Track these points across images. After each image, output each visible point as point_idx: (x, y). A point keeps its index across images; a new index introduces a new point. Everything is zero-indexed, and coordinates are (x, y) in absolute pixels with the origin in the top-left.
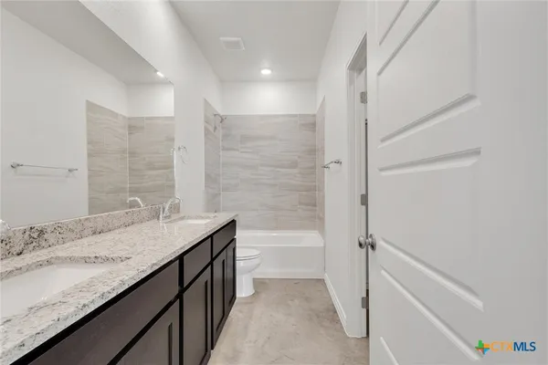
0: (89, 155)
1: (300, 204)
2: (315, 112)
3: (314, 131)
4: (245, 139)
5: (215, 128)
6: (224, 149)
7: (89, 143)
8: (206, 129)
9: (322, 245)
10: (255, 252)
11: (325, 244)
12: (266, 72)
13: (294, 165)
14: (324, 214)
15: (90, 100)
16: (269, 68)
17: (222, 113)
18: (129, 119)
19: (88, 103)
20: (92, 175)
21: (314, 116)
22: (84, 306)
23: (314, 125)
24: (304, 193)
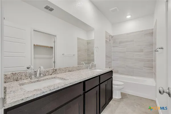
0: (78, 51)
1: (144, 67)
2: (153, 28)
3: (152, 36)
4: (121, 42)
5: (110, 40)
6: (113, 47)
7: (78, 48)
8: (106, 41)
9: (155, 85)
10: (122, 83)
11: (156, 85)
12: (129, 17)
13: (141, 51)
14: (156, 72)
15: (78, 37)
16: (129, 15)
17: (112, 35)
18: (87, 41)
19: (78, 38)
20: (79, 56)
21: (153, 29)
22: (44, 92)
23: (152, 33)
24: (147, 62)
